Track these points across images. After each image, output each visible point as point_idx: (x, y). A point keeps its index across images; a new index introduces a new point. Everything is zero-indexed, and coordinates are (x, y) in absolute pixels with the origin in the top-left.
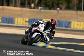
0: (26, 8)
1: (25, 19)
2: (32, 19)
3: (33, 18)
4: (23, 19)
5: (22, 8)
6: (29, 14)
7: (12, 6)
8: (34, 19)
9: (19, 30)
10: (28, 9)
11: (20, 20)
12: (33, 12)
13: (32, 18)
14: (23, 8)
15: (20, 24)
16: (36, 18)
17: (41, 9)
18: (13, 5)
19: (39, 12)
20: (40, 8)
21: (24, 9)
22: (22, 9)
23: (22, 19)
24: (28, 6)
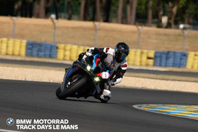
0: (149, 26)
1: (146, 51)
2: (163, 53)
3: (166, 50)
4: (142, 53)
5: (140, 27)
6: (155, 41)
7: (117, 22)
8: (168, 52)
9: (132, 78)
10: (153, 29)
11: (135, 55)
12: (166, 35)
13: (163, 49)
14: (142, 25)
15: (134, 65)
16: (172, 50)
17: (184, 28)
18: (120, 20)
19: (180, 35)
20: (181, 26)
21: (144, 29)
22: (139, 30)
23: (139, 51)
24: (153, 23)
